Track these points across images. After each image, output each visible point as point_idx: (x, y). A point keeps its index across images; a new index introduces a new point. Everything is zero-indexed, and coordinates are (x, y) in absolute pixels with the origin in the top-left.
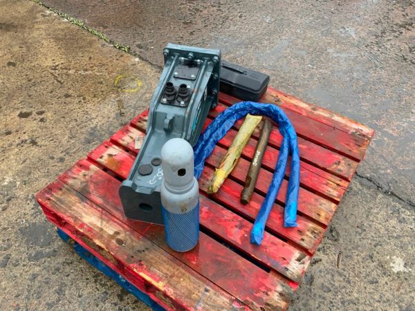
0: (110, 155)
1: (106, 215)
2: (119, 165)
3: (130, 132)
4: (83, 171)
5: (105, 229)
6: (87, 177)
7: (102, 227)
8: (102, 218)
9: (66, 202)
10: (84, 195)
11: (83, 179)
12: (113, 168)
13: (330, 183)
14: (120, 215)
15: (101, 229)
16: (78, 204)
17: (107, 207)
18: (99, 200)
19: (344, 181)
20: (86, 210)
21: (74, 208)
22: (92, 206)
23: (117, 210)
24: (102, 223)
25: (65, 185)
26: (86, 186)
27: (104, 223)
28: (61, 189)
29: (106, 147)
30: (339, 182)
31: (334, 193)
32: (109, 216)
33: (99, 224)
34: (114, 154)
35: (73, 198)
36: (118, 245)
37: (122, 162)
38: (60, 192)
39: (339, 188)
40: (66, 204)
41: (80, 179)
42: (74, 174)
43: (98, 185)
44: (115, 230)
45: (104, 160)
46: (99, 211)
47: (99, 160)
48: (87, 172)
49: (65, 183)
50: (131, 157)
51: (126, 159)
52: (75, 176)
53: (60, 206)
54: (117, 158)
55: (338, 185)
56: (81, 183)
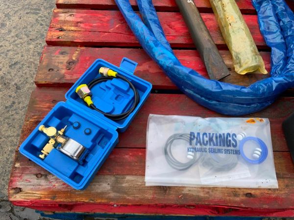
13: (73, 28)
19: (54, 39)
30: (62, 33)
31: (64, 16)
39: (59, 26)
55: (61, 30)
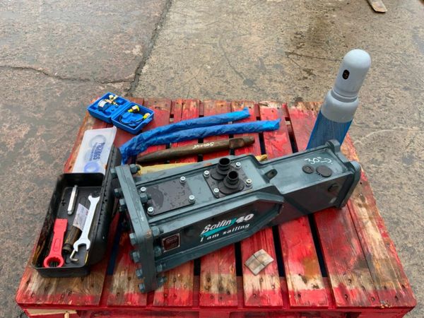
0: (305, 280)
1: (358, 225)
2: (306, 260)
3: (253, 290)
4: (348, 288)
5: (367, 217)
6: (349, 277)
7: (368, 219)
8: (364, 226)
9: (387, 269)
10: (365, 261)
11: (355, 279)
12: (315, 262)
14: (346, 215)
15: (370, 218)
16: (377, 256)
17: (352, 231)
18: (355, 242)
20: (373, 244)
21: (383, 257)
22: (365, 243)
23: (345, 221)
24: (366, 223)
25: (378, 289)
26: (356, 268)
27: (364, 221)
28: (385, 287)
29: (299, 295)
31: (194, 104)
32: (356, 222)
33: (369, 224)
34: (299, 277)
35: (378, 267)
36: (366, 198)
37: (301, 260)
38: (388, 285)
39: (186, 103)
40: (388, 268)
41: (359, 281)
42: (360, 294)
43: (345, 258)
44: (360, 209)
45: (317, 280)
46: (362, 234)
47: (321, 287)
48: (346, 283)
49: (375, 291)
50: (287, 257)
51: (293, 259)
52: (360, 289)
53: (396, 270)
54: (301, 269)
55: (183, 104)
56: (359, 276)
